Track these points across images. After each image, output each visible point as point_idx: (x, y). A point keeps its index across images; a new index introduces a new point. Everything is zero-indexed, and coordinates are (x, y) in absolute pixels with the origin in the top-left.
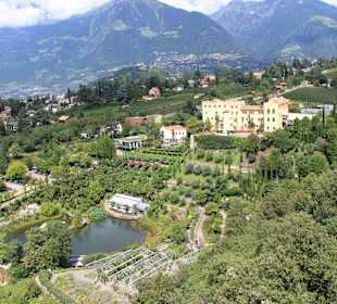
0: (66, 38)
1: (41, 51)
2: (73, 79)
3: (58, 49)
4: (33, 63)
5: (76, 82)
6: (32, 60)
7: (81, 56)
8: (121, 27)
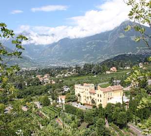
0: (98, 41)
1: (87, 46)
2: (99, 59)
3: (95, 46)
4: (84, 51)
5: (101, 60)
6: (83, 50)
7: (104, 49)
8: (122, 36)
